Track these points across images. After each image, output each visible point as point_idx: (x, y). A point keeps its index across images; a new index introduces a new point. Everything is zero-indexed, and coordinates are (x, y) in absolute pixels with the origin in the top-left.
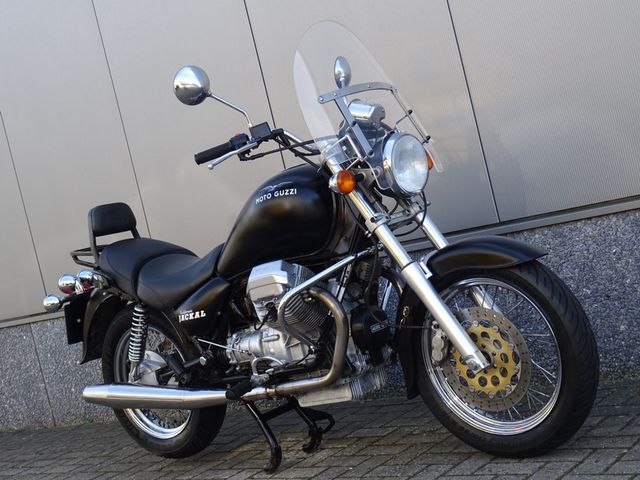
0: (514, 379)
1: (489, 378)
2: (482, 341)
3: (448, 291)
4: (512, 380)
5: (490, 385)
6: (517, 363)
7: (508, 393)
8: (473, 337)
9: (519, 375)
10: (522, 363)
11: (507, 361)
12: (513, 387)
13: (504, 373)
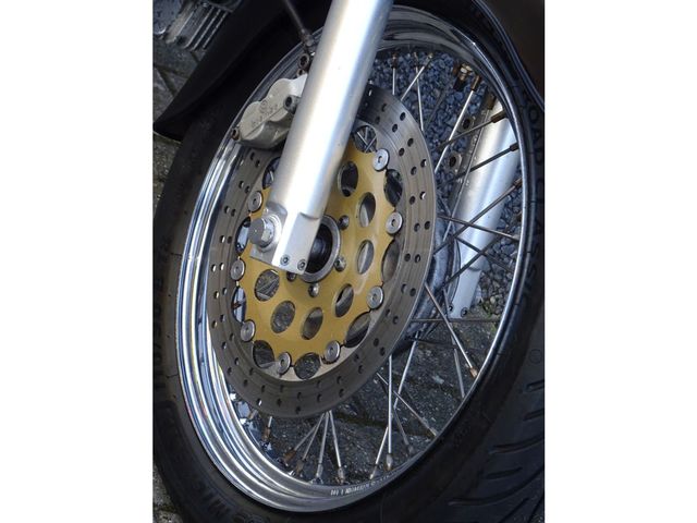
0: (307, 362)
1: (282, 295)
2: (354, 209)
3: (445, 27)
4: (305, 358)
5: (268, 308)
6: (350, 343)
7: (273, 371)
8: (346, 177)
9: (324, 369)
10: (356, 356)
11: (341, 312)
12: (292, 377)
13: (314, 324)
